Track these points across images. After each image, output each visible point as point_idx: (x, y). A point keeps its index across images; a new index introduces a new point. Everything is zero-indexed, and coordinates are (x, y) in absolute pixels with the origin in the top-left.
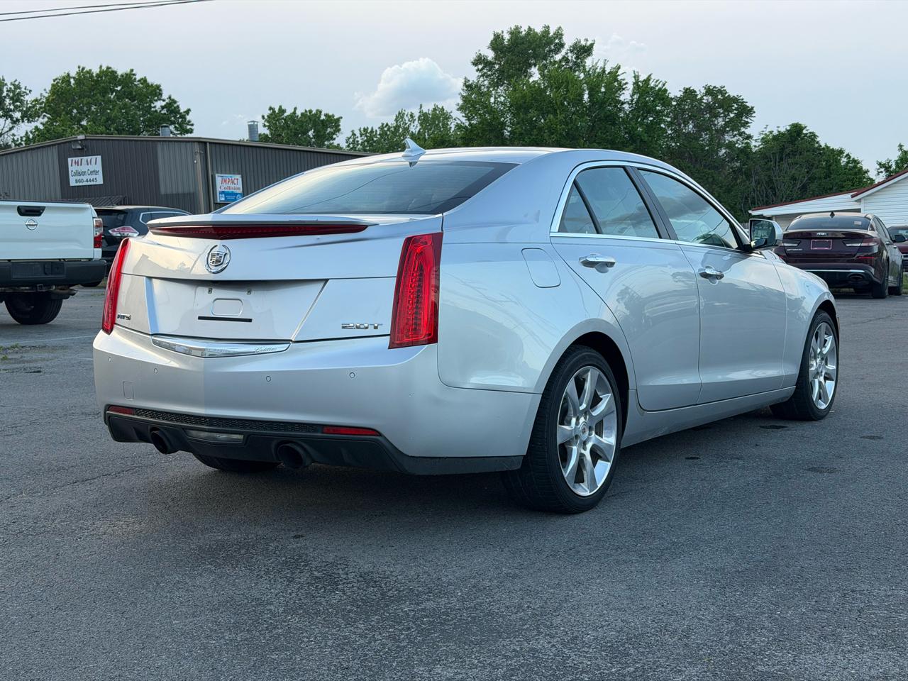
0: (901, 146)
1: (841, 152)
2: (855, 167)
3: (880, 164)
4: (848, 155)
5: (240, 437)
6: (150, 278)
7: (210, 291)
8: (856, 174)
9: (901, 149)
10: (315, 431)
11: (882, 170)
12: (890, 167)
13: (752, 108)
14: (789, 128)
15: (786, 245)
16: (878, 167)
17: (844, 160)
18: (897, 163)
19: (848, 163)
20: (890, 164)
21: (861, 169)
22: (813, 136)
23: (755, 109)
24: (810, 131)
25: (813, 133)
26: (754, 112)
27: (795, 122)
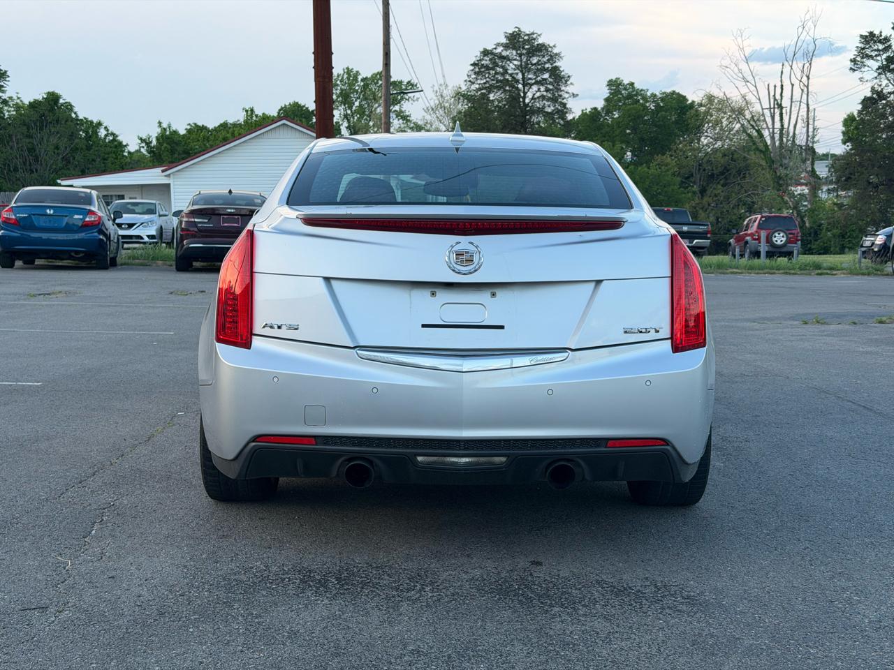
0: (160, 123)
1: (100, 124)
2: (114, 140)
3: (141, 139)
4: (106, 128)
5: (503, 459)
6: (327, 279)
7: (433, 294)
8: (116, 147)
9: (160, 126)
10: (598, 446)
11: (143, 145)
12: (151, 142)
13: (6, 72)
14: (45, 96)
15: (196, 220)
16: (140, 142)
17: (102, 133)
18: (158, 139)
19: (106, 135)
20: (151, 140)
21: (120, 143)
22: (69, 107)
23: (8, 74)
24: (66, 101)
25: (69, 103)
26: (9, 77)
27: (51, 90)
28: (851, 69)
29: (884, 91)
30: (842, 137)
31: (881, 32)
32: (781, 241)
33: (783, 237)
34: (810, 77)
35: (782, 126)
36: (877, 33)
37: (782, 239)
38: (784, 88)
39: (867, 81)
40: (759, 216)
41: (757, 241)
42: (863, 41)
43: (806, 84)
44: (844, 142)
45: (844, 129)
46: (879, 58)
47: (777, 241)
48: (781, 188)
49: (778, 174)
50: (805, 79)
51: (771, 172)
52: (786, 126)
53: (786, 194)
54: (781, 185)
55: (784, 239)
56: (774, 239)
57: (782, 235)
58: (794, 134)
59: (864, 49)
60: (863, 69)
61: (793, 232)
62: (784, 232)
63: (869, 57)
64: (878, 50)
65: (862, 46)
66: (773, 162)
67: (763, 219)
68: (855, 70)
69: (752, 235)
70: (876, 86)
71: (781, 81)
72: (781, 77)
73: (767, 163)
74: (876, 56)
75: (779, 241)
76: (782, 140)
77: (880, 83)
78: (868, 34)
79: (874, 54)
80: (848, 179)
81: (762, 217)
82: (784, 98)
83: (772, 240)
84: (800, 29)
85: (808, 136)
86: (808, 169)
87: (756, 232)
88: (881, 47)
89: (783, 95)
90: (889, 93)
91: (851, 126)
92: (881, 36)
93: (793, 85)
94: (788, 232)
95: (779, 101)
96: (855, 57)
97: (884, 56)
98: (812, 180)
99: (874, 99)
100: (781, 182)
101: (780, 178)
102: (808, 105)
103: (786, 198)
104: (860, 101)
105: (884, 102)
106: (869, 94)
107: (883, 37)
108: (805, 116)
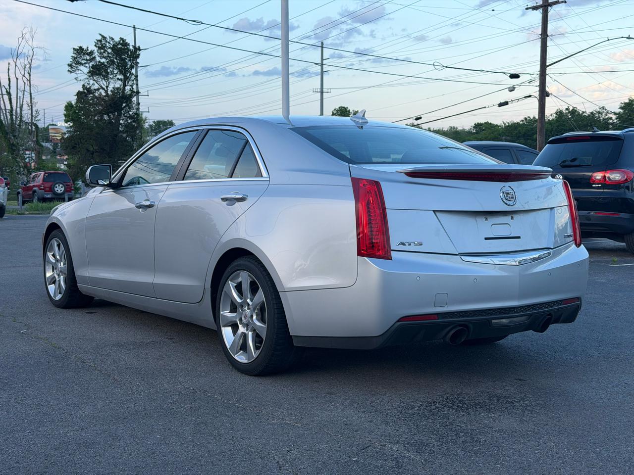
6: (434, 211)
7: (486, 219)
28: (69, 71)
29: (92, 88)
30: (64, 118)
31: (88, 48)
32: (61, 190)
33: (62, 187)
34: (31, 74)
35: (12, 107)
36: (85, 48)
37: (62, 189)
38: (11, 80)
39: (80, 80)
40: (43, 173)
41: (43, 191)
42: (75, 52)
43: (29, 79)
44: (66, 122)
45: (65, 112)
46: (87, 65)
47: (58, 190)
48: (14, 153)
49: (12, 143)
50: (27, 75)
51: (6, 141)
52: (14, 108)
53: (18, 157)
54: (14, 150)
55: (63, 189)
56: (56, 189)
57: (61, 186)
58: (21, 113)
59: (76, 58)
60: (77, 72)
61: (69, 184)
62: (62, 184)
63: (81, 64)
64: (87, 60)
65: (75, 56)
66: (7, 133)
67: (46, 175)
68: (71, 72)
69: (39, 186)
70: (86, 84)
71: (8, 75)
72: (8, 73)
73: (3, 134)
74: (85, 63)
75: (59, 191)
76: (13, 118)
77: (88, 83)
78: (78, 48)
79: (83, 62)
80: (74, 147)
81: (45, 173)
82: (11, 88)
83: (54, 190)
84: (20, 39)
85: (32, 116)
86: (34, 140)
87: (42, 184)
88: (88, 58)
89: (11, 85)
90: (94, 89)
91: (71, 111)
92: (88, 50)
93: (17, 79)
94: (65, 184)
95: (8, 90)
96: (71, 63)
97: (91, 64)
98: (37, 147)
99: (85, 92)
100: (14, 148)
101: (13, 145)
102: (31, 94)
103: (18, 160)
104: (75, 94)
105: (92, 95)
106: (81, 90)
107: (89, 51)
108: (29, 102)
